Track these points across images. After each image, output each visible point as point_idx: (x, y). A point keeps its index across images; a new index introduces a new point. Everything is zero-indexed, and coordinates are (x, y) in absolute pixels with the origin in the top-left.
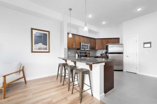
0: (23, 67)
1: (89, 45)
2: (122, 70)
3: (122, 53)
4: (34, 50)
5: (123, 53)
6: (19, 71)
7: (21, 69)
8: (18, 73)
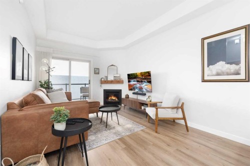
0: (183, 104)
4: (206, 78)
6: (177, 108)
7: (180, 106)
8: (176, 110)
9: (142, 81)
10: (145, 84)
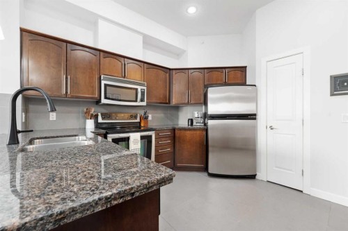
1: (139, 88)
2: (253, 177)
3: (252, 117)
5: (255, 115)
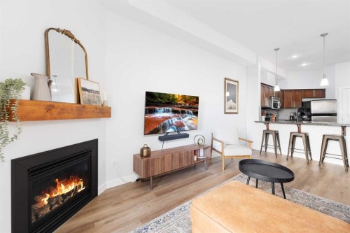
4: (227, 111)
9: (183, 112)
10: (189, 117)
